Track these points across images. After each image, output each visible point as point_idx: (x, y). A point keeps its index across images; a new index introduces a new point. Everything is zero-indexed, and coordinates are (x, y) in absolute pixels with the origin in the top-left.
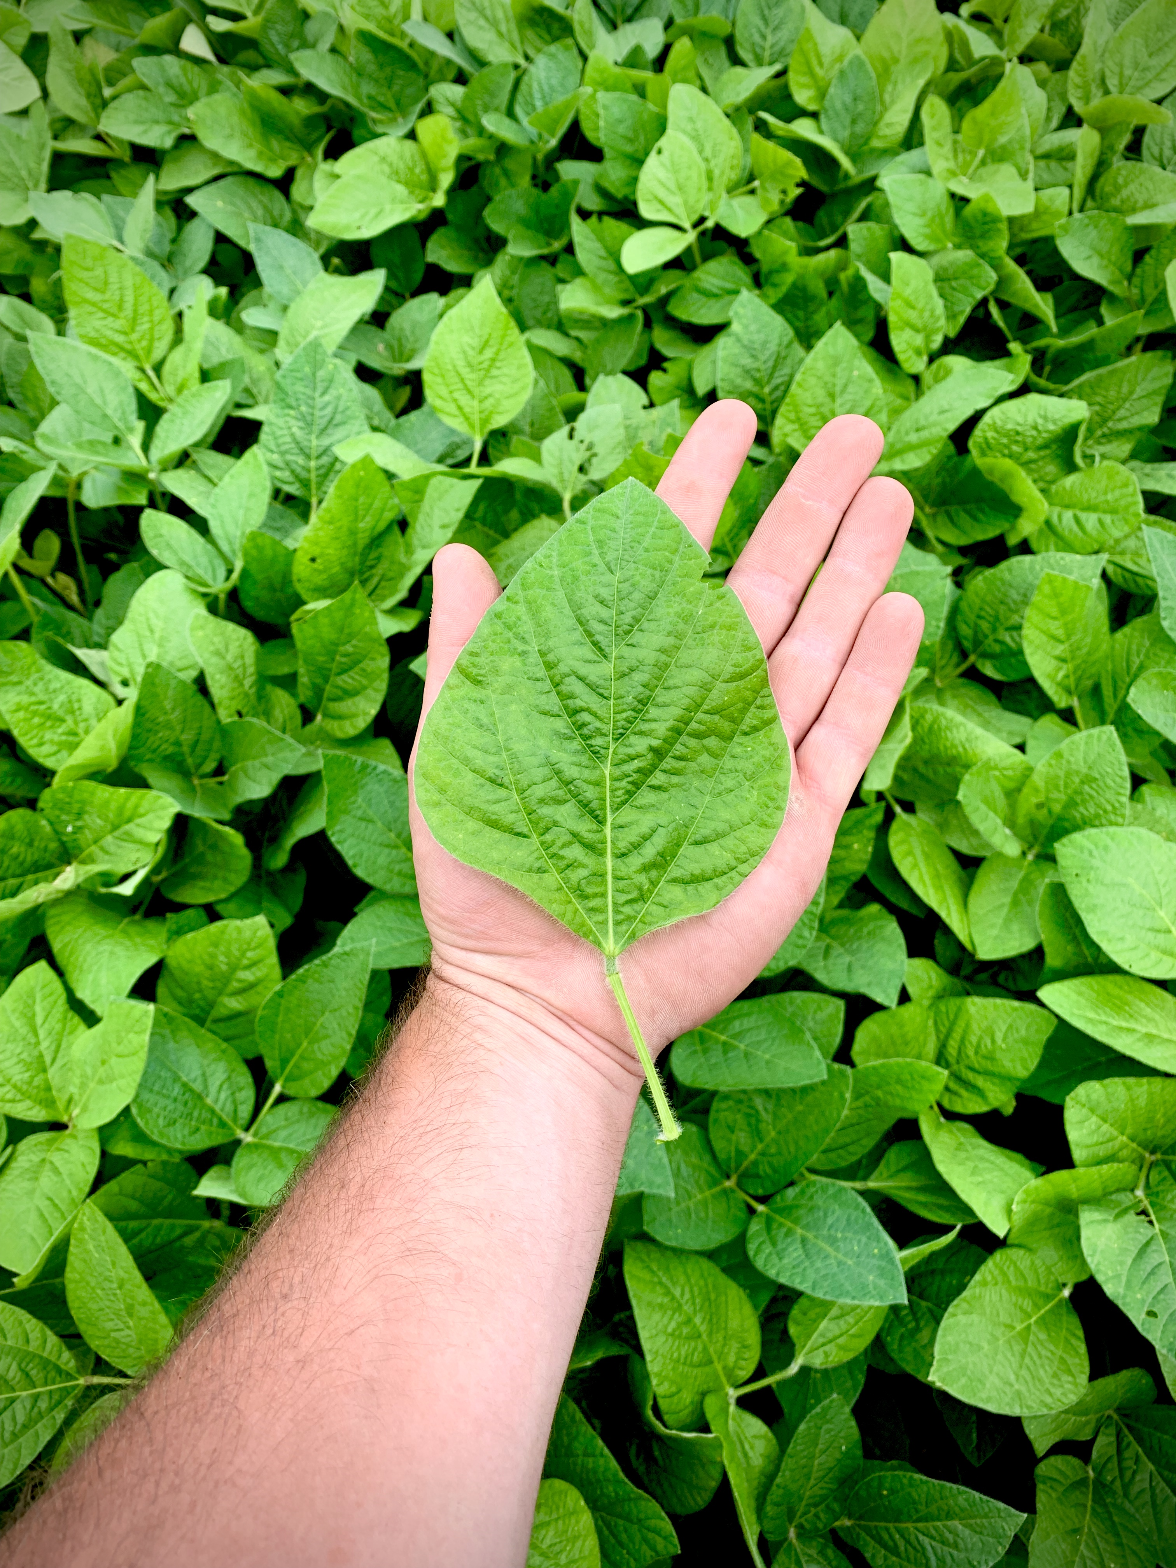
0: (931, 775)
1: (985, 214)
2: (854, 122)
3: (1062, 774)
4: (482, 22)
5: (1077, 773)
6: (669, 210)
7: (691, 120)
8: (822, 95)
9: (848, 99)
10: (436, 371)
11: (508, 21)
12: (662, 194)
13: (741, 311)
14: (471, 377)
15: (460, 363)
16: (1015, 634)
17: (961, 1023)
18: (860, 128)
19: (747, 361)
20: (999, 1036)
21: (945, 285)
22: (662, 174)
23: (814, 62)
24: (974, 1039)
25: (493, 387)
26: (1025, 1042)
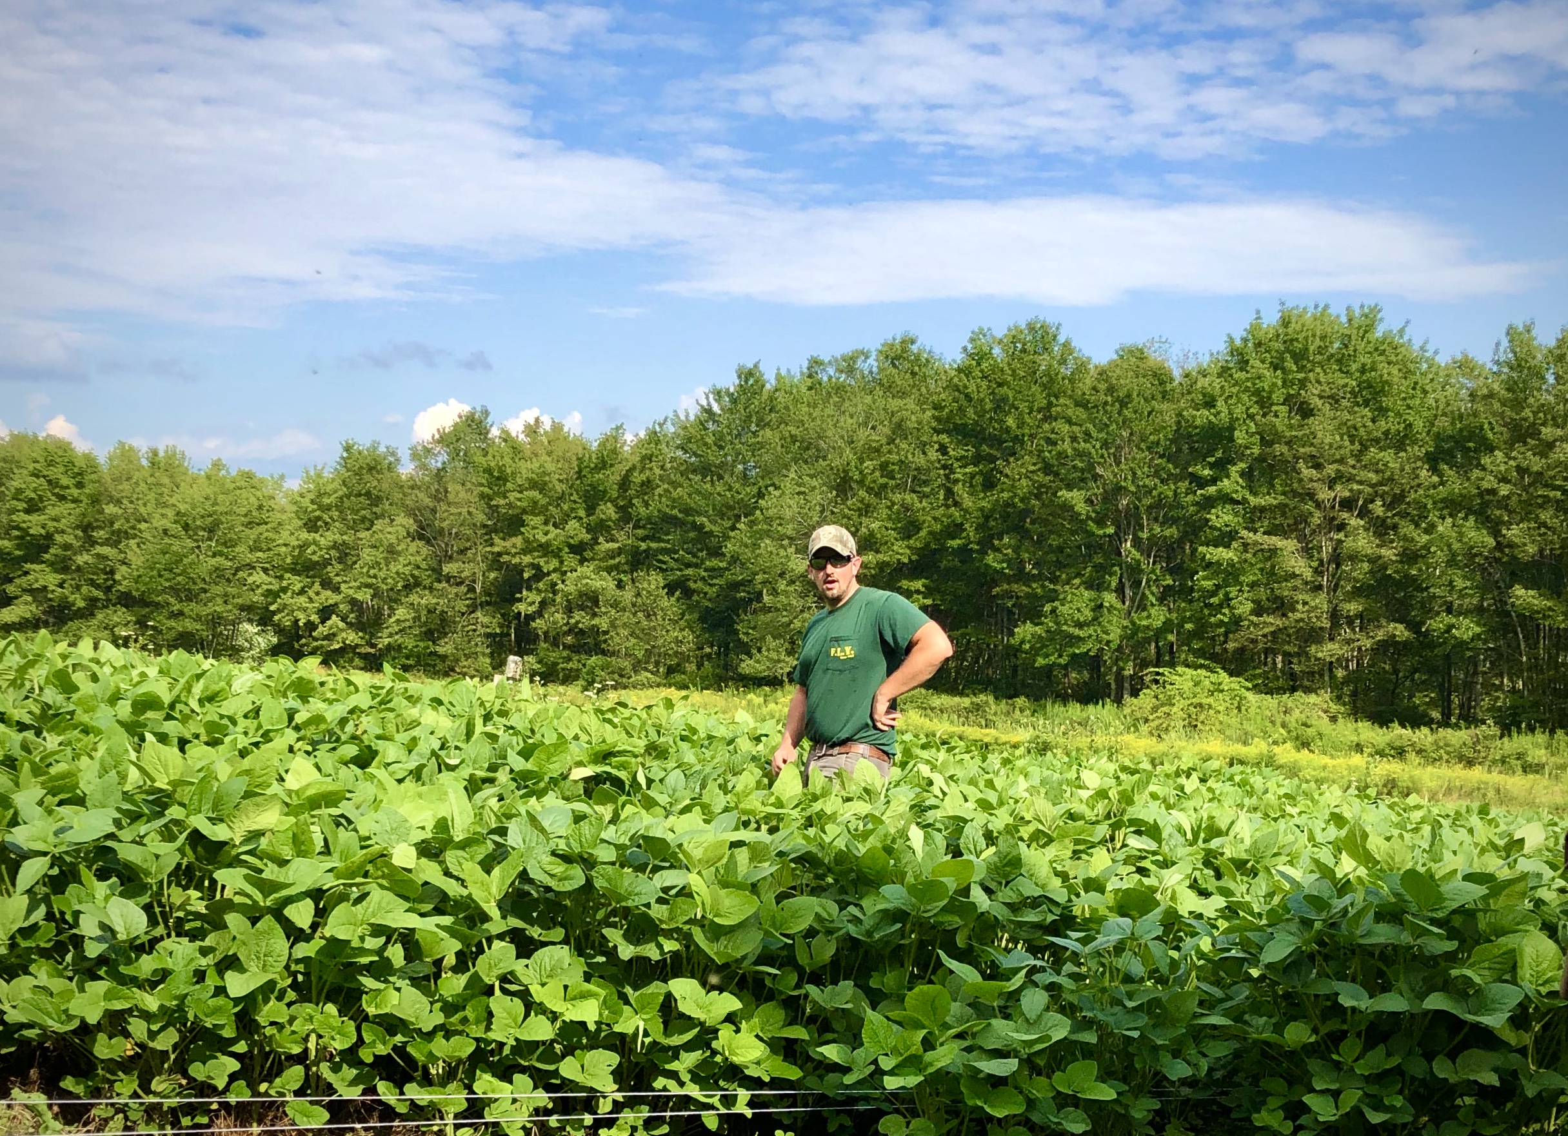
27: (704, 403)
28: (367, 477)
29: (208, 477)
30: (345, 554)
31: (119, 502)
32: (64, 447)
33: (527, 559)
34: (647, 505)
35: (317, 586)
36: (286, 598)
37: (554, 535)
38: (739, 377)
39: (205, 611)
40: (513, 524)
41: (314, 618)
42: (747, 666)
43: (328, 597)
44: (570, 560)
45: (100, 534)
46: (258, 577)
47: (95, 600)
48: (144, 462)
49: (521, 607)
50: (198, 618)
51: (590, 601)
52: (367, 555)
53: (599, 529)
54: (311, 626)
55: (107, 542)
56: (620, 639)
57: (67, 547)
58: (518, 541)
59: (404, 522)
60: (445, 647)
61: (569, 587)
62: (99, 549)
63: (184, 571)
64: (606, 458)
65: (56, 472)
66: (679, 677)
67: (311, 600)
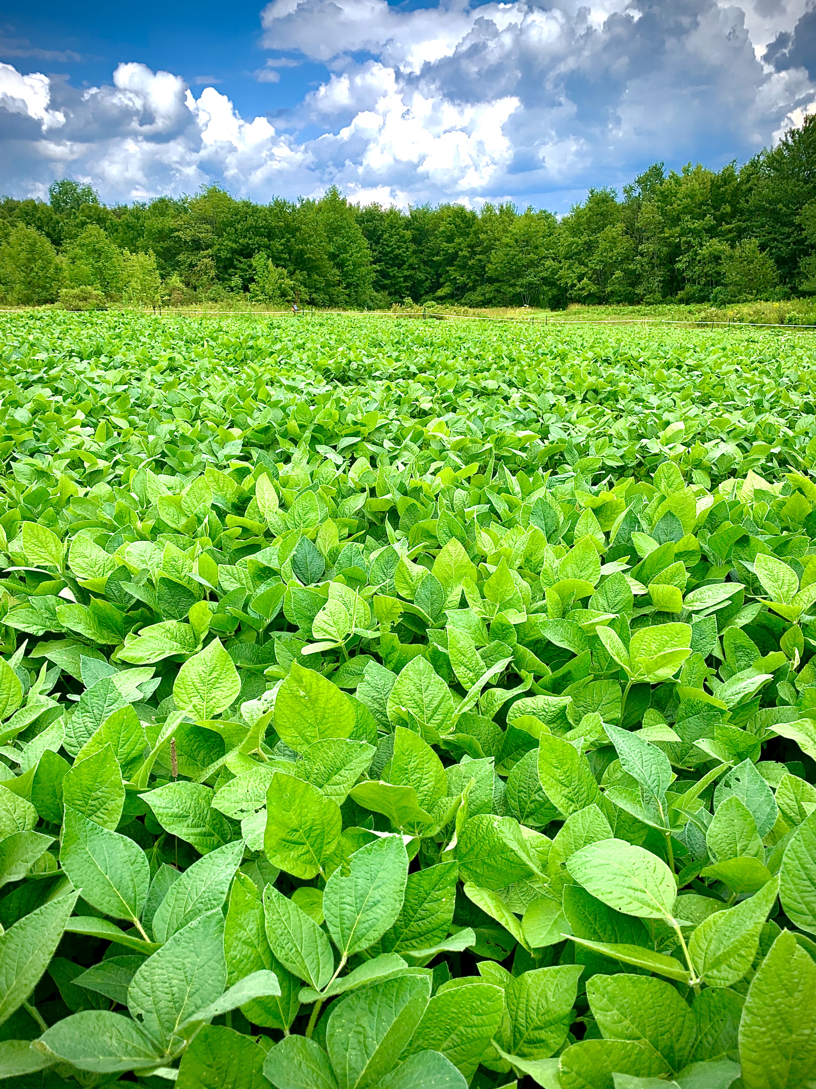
0: (493, 862)
1: (503, 625)
2: (432, 604)
3: (572, 840)
4: (233, 580)
5: (581, 837)
6: (330, 634)
7: (341, 596)
8: (413, 592)
9: (428, 594)
10: (182, 686)
11: (246, 578)
12: (326, 627)
13: (370, 670)
14: (203, 688)
15: (197, 681)
16: (540, 793)
17: (524, 994)
18: (436, 606)
19: (375, 694)
20: (550, 994)
21: (487, 660)
22: (325, 618)
23: (408, 578)
24: (533, 1004)
25: (216, 693)
26: (566, 990)
27: (784, 139)
28: (602, 205)
29: (526, 215)
30: (590, 247)
31: (486, 232)
32: (462, 209)
33: (684, 239)
34: (747, 201)
35: (577, 264)
36: (561, 272)
37: (697, 224)
38: (806, 122)
39: (525, 281)
40: (676, 221)
41: (575, 281)
42: (804, 287)
43: (583, 269)
44: (705, 236)
45: (479, 249)
46: (549, 263)
47: (477, 281)
48: (497, 212)
49: (679, 266)
50: (522, 286)
51: (716, 259)
52: (603, 245)
53: (720, 219)
54: (574, 285)
55: (481, 253)
56: (732, 276)
57: (465, 257)
58: (678, 229)
59: (620, 226)
60: (639, 290)
61: (704, 252)
62: (478, 257)
63: (516, 263)
64: (727, 178)
65: (458, 221)
66: (764, 295)
67: (574, 272)
